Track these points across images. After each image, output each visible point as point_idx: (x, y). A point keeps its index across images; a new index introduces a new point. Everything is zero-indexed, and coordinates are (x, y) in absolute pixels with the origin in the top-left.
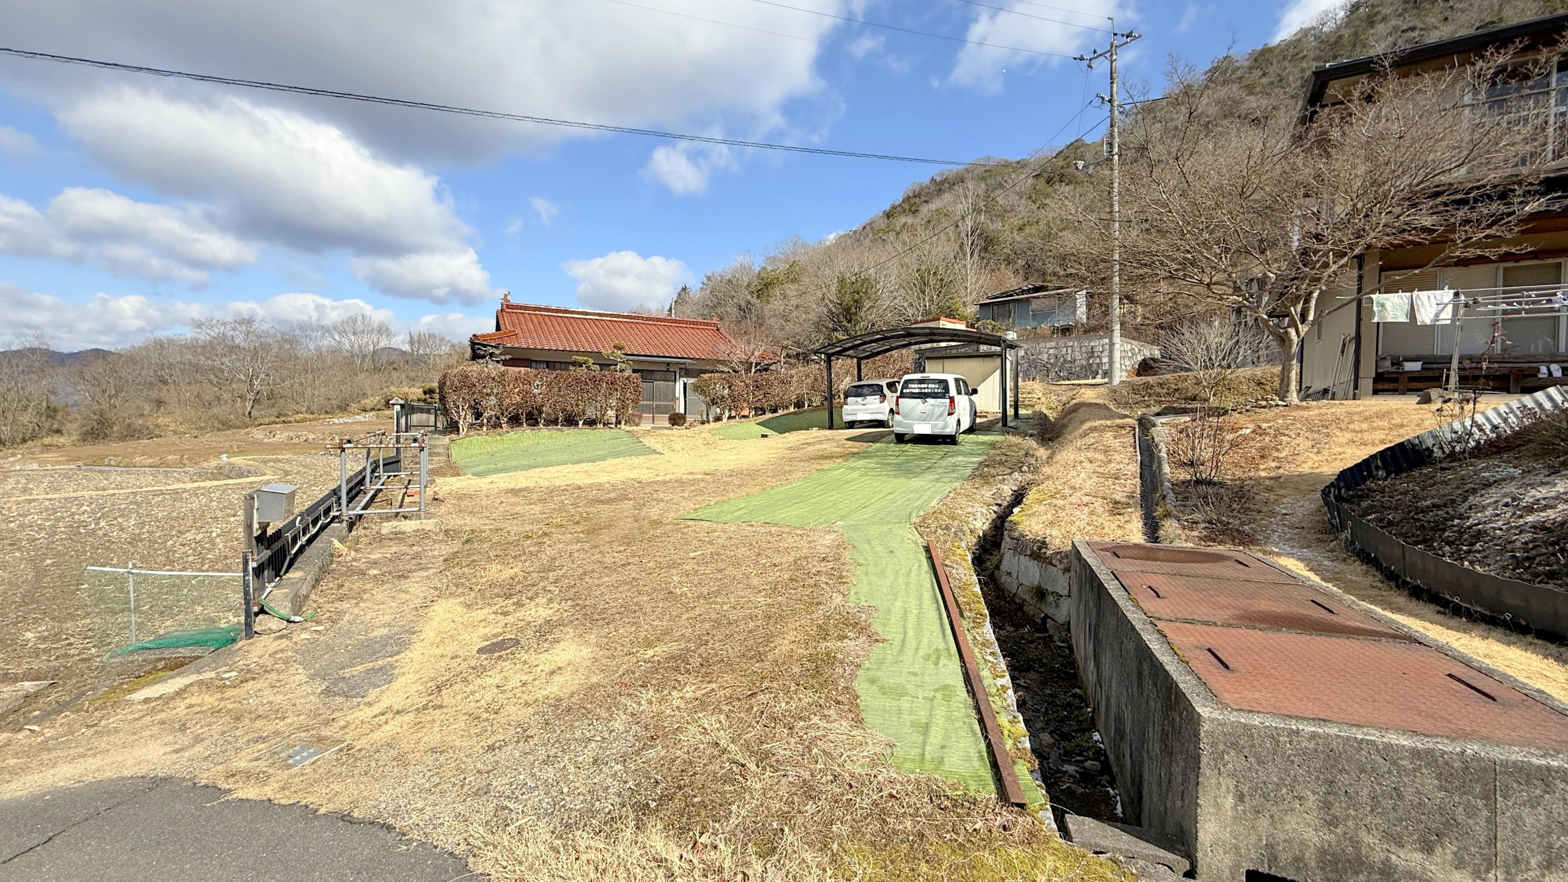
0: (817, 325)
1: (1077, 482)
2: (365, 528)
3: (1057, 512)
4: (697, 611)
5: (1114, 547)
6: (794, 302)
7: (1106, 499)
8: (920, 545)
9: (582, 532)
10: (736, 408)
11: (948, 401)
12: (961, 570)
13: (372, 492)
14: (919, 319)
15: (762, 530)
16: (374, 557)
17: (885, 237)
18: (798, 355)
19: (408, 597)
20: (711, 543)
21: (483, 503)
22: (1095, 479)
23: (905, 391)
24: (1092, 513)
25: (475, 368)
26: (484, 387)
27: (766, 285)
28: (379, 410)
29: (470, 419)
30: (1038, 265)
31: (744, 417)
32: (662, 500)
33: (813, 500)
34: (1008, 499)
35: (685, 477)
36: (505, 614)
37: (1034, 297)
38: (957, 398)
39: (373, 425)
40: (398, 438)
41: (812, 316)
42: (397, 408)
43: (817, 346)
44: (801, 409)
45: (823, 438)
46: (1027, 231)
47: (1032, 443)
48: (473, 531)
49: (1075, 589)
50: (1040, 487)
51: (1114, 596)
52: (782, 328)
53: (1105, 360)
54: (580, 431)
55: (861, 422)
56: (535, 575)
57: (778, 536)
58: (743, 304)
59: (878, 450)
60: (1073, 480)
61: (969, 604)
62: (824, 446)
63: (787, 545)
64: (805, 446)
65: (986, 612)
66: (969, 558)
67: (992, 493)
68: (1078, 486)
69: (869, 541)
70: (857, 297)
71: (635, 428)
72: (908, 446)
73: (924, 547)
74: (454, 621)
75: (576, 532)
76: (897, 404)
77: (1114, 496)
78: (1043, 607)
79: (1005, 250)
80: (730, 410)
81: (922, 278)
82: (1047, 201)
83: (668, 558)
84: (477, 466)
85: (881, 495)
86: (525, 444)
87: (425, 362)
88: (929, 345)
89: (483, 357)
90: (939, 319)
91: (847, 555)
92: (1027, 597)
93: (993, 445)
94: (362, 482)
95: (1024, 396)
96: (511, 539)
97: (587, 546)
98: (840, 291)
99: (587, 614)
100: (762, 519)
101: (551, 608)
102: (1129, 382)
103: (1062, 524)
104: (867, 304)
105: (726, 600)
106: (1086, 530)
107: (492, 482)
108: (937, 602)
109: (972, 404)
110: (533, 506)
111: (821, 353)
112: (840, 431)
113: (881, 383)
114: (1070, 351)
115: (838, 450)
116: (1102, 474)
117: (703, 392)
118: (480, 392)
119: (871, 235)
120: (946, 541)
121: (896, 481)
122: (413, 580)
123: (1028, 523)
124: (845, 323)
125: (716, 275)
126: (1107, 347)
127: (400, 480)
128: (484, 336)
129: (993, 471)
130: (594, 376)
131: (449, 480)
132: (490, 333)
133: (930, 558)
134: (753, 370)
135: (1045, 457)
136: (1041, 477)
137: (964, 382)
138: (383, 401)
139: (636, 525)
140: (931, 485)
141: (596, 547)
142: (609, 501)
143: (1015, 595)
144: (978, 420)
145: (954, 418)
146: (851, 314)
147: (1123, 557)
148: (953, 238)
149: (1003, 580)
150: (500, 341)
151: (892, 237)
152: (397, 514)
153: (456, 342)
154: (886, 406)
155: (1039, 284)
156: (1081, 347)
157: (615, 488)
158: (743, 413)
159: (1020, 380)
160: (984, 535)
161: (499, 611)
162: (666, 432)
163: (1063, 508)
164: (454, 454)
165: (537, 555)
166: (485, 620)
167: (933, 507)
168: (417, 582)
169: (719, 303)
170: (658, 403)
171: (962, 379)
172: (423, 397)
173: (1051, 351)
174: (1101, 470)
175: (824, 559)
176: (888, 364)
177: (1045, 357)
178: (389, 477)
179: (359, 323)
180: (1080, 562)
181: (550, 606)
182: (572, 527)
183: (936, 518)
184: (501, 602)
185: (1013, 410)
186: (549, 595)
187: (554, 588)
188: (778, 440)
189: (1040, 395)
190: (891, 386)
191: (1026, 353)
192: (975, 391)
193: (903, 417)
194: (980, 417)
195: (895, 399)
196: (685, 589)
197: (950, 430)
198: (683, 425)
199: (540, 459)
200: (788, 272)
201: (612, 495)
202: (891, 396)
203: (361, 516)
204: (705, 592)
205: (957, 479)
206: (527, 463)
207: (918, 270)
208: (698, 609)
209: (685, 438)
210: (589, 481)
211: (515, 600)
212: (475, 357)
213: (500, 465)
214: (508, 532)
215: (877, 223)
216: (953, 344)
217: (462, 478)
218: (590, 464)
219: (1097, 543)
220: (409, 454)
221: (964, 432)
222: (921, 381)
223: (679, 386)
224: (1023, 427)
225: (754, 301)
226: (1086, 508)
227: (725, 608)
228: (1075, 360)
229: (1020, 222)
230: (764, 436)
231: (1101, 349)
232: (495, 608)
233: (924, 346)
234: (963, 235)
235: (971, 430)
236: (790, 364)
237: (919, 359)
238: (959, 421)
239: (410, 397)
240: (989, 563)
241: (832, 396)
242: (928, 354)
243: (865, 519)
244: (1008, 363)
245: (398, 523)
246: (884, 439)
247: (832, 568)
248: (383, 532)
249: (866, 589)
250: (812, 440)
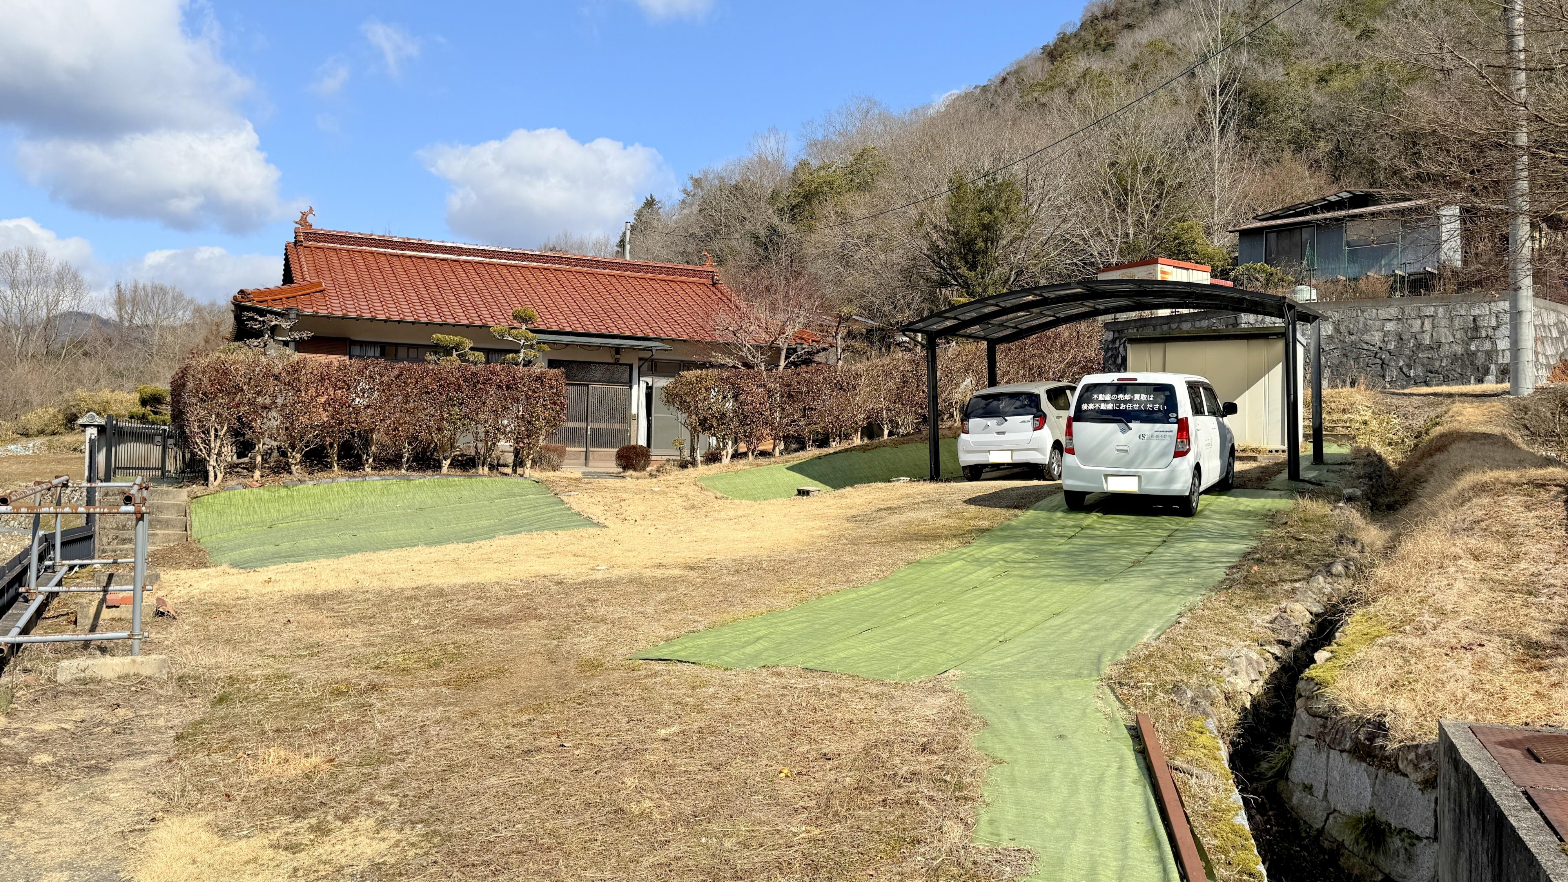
0: (908, 274)
1: (1448, 599)
2: (25, 671)
3: (1407, 661)
4: (672, 851)
5: (1527, 739)
6: (861, 229)
7: (1509, 637)
8: (1122, 723)
9: (447, 683)
10: (748, 437)
11: (1175, 427)
12: (1207, 779)
13: (40, 598)
14: (1114, 261)
15: (801, 684)
16: (43, 727)
17: (1043, 100)
18: (870, 331)
19: (108, 809)
20: (699, 708)
21: (252, 623)
22: (1485, 593)
23: (1085, 407)
24: (1480, 665)
25: (242, 357)
26: (259, 393)
27: (809, 197)
28: (54, 433)
29: (229, 454)
30: (1361, 149)
31: (763, 454)
32: (603, 620)
33: (901, 624)
34: (1304, 631)
35: (647, 573)
36: (293, 848)
37: (1354, 217)
38: (1195, 423)
39: (41, 463)
40: (91, 492)
41: (899, 257)
42: (92, 432)
43: (906, 316)
44: (876, 441)
45: (919, 499)
46: (1336, 84)
47: (1352, 515)
48: (232, 681)
49: (1447, 826)
50: (1371, 609)
51: (1530, 845)
52: (838, 282)
53: (1503, 344)
54: (444, 481)
55: (996, 467)
56: (352, 771)
57: (832, 696)
58: (763, 233)
59: (1028, 525)
60: (1439, 596)
61: (1225, 852)
62: (921, 515)
63: (851, 717)
64: (883, 514)
65: (1262, 869)
66: (1224, 753)
67: (1268, 618)
68: (1449, 607)
69: (1015, 713)
70: (987, 218)
71: (550, 474)
72: (1093, 518)
73: (1130, 729)
74: (194, 862)
75: (433, 683)
76: (1069, 432)
77: (1527, 630)
78: (1381, 861)
79: (1292, 123)
80: (735, 442)
81: (1119, 181)
82: (1379, 24)
83: (615, 740)
84: (239, 547)
85: (1038, 617)
86: (335, 504)
87: (144, 342)
88: (1134, 315)
89: (258, 334)
90: (1156, 262)
91: (971, 740)
92: (1347, 838)
93: (1271, 518)
94: (20, 579)
95: (1335, 417)
96: (304, 696)
97: (454, 713)
98: (953, 208)
99: (454, 853)
100: (800, 661)
101: (384, 840)
102: (1555, 391)
103: (1419, 686)
104: (1008, 233)
105: (729, 827)
106: (1469, 702)
107: (269, 581)
108: (1159, 844)
109: (1224, 433)
110: (349, 631)
111: (916, 331)
112: (953, 484)
113: (1036, 391)
114: (1428, 326)
115: (951, 522)
116: (1501, 583)
117: (684, 406)
118: (251, 403)
119: (1017, 94)
120: (1174, 718)
121: (1068, 588)
122: (117, 776)
123: (1346, 683)
124: (963, 270)
125: (710, 177)
126: (1507, 318)
127: (93, 575)
128: (259, 293)
129: (1270, 572)
130: (474, 374)
131: (186, 575)
132: (272, 286)
133: (1142, 753)
134: (782, 363)
135: (1379, 544)
136: (1373, 588)
137: (1209, 389)
138: (61, 416)
139: (553, 669)
140: (1140, 599)
141: (473, 715)
142: (499, 621)
143: (1321, 831)
144: (1238, 466)
145: (1189, 461)
146: (976, 253)
147: (1549, 761)
148: (1184, 100)
149: (1295, 801)
150: (291, 304)
151: (1058, 98)
152: (86, 644)
153: (203, 301)
154: (1046, 437)
155: (1361, 188)
156: (1451, 319)
157: (510, 593)
158: (762, 447)
159: (1325, 383)
160: (1253, 705)
161: (283, 843)
162: (611, 482)
163: (1419, 654)
164: (196, 524)
165: (356, 730)
166: (255, 860)
167: (1147, 646)
168: (124, 780)
169: (716, 232)
170: (597, 425)
171: (1202, 384)
172: (139, 410)
173: (1390, 326)
174: (1497, 575)
175: (924, 748)
176: (1049, 352)
177: (1376, 337)
178: (71, 568)
179: (22, 266)
180: (1456, 768)
181: (382, 834)
182: (427, 672)
183: (1153, 669)
184: (286, 824)
185: (1310, 446)
186: (380, 813)
187: (389, 799)
188: (831, 502)
189: (1368, 416)
190: (1057, 396)
191: (1337, 330)
192: (1231, 409)
193: (1080, 458)
194: (1241, 459)
195: (1064, 423)
196: (647, 803)
197: (1181, 485)
198: (643, 468)
199: (363, 535)
200: (852, 171)
201: (506, 609)
202: (1057, 419)
203: (19, 645)
204: (689, 811)
205: (1197, 587)
206: (339, 542)
207: (1112, 164)
208: (673, 846)
209: (647, 495)
210: (459, 580)
211: (314, 821)
212: (242, 333)
213: (285, 546)
214: (301, 683)
215: (1029, 71)
216: (1185, 311)
217: (211, 571)
218: (462, 546)
219: (1491, 729)
220: (111, 522)
221: (1207, 491)
222: (1120, 388)
223: (638, 395)
224: (1332, 481)
225: (785, 227)
226: (1469, 654)
227: (727, 845)
228: (1440, 344)
229: (1323, 66)
230: (802, 493)
231: (1494, 323)
232: (274, 836)
233: (1122, 317)
234: (1205, 93)
235: (1223, 487)
236: (855, 351)
237: (1114, 341)
238: (1198, 467)
239: (114, 409)
240: (1265, 765)
241: (937, 415)
242: (1132, 332)
243: (1006, 667)
244: (1300, 350)
245: (90, 662)
246: (1043, 503)
247: (942, 767)
248: (61, 678)
249: (1011, 814)
250: (900, 503)
